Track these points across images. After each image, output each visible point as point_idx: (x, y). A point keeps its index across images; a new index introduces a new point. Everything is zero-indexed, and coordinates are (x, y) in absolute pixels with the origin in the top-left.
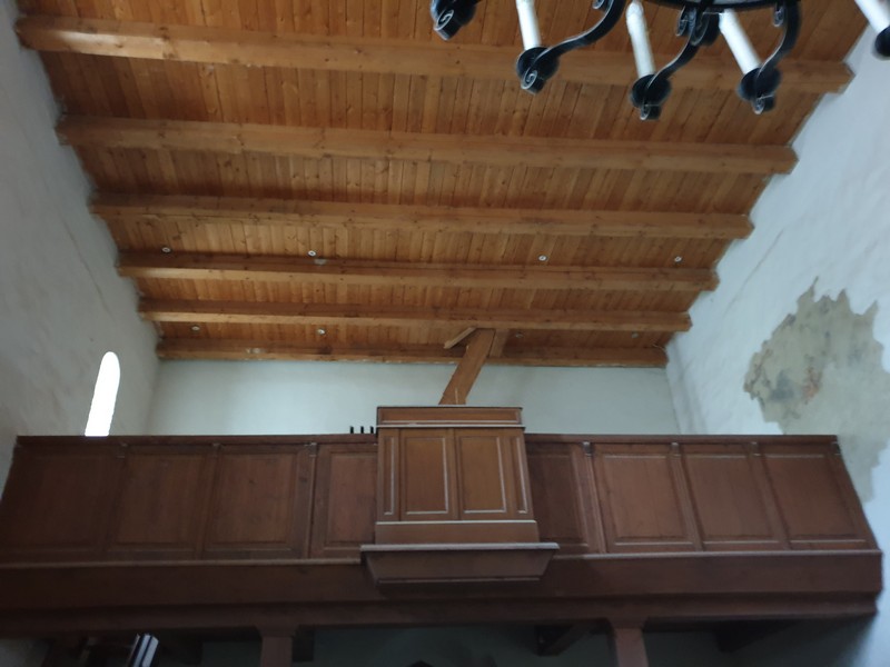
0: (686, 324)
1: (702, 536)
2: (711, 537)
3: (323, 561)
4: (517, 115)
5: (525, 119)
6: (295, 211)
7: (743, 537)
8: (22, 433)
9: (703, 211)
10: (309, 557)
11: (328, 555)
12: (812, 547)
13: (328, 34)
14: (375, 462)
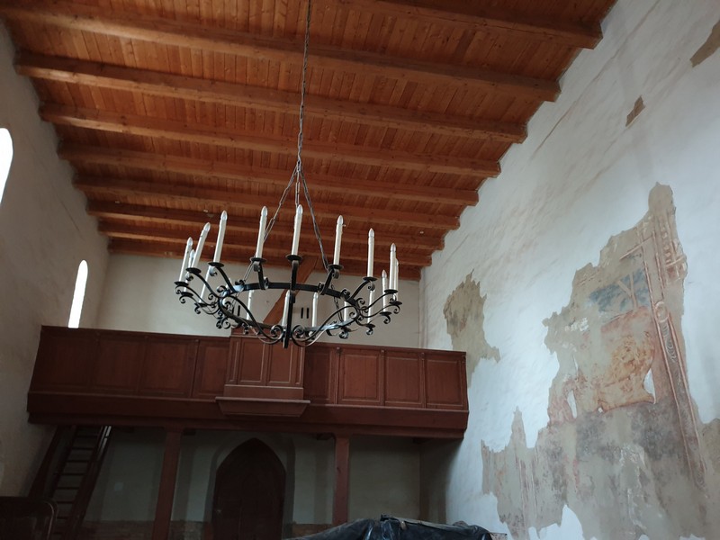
0: (429, 262)
1: (385, 399)
2: (389, 400)
3: (198, 400)
4: (323, 166)
5: (328, 168)
6: (196, 196)
7: (405, 400)
8: (44, 324)
9: (433, 213)
10: (192, 397)
11: (200, 397)
12: (437, 407)
13: (216, 126)
14: (228, 352)
